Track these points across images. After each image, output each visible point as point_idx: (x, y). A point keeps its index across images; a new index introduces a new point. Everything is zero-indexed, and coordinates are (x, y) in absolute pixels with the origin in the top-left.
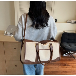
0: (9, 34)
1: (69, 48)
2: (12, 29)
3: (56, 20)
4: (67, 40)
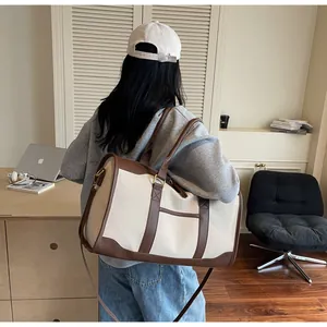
0: (31, 182)
2: (41, 161)
3: (224, 122)
4: (274, 203)
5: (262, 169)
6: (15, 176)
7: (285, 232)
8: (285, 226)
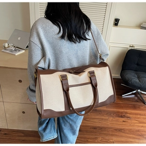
1: (136, 82)
2: (19, 39)
3: (117, 22)
4: (136, 66)
5: (133, 48)
6: (6, 45)
7: (137, 81)
8: (138, 78)
